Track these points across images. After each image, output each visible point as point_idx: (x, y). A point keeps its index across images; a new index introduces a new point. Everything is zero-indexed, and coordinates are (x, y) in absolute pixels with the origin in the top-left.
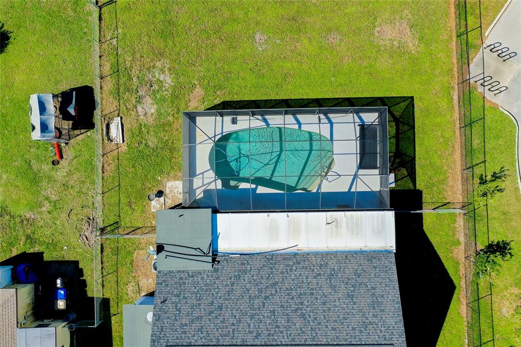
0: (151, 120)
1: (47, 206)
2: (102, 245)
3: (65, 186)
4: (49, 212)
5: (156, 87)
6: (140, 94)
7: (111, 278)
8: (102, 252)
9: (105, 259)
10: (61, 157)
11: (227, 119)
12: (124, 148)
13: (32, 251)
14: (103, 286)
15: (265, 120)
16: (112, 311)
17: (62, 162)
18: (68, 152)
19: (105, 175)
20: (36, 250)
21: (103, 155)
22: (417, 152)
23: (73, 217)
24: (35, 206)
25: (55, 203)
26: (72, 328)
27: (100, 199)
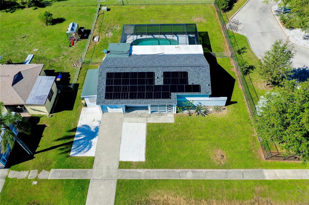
0: (110, 37)
1: (62, 57)
2: (81, 67)
3: (72, 52)
4: (62, 59)
5: (113, 30)
6: (108, 31)
7: (82, 78)
8: (81, 69)
9: (81, 72)
10: (73, 45)
11: (139, 36)
12: (98, 43)
13: (50, 69)
14: (78, 80)
16: (79, 88)
17: (73, 46)
18: (76, 44)
19: (89, 49)
20: (52, 69)
21: (90, 45)
22: (211, 44)
23: (72, 60)
24: (57, 57)
25: (66, 56)
26: (59, 91)
27: (84, 55)
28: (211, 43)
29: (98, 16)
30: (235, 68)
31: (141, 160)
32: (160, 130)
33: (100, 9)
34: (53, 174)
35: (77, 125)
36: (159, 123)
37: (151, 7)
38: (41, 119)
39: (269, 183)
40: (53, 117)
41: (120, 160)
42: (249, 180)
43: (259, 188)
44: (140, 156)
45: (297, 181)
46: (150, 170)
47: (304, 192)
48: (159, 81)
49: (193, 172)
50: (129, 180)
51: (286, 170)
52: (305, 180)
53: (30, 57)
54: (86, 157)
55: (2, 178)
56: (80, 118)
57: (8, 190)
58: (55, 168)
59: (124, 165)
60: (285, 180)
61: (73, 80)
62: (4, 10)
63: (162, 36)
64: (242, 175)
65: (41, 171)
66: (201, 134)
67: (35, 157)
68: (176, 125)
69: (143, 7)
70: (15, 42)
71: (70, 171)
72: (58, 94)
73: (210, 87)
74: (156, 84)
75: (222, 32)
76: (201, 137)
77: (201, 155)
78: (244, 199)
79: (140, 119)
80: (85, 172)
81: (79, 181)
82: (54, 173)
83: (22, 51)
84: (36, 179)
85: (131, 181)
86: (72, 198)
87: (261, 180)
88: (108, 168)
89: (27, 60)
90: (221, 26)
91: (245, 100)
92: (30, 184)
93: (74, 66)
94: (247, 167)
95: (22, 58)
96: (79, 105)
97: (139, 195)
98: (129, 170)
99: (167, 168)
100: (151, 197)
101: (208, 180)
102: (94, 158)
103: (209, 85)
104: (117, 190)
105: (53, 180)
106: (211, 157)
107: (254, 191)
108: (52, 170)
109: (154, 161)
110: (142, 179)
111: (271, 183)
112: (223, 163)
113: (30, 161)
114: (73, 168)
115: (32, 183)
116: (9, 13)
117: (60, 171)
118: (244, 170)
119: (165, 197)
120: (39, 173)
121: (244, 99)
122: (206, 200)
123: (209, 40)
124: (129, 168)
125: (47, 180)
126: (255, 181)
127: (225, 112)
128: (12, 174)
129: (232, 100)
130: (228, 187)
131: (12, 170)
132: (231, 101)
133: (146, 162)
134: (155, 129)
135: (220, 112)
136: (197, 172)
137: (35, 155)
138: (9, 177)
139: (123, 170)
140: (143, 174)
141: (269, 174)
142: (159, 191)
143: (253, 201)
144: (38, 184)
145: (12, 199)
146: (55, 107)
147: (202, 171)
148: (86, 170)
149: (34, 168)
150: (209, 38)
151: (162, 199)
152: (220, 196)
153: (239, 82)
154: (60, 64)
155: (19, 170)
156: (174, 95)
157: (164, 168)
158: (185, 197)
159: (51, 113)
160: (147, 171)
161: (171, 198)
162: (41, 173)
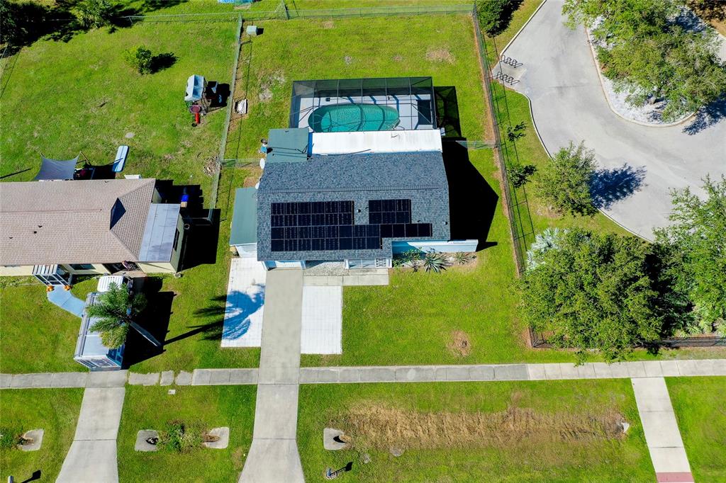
0: (268, 101)
1: (183, 151)
2: (220, 174)
3: (199, 139)
4: (183, 155)
5: (273, 84)
6: (262, 87)
7: (224, 196)
8: (220, 178)
9: (221, 183)
10: (199, 122)
11: (323, 99)
12: (247, 117)
13: (164, 179)
14: (217, 201)
15: (350, 99)
16: (221, 218)
17: (199, 125)
18: (205, 119)
19: (230, 132)
20: (168, 178)
21: (230, 121)
22: (460, 116)
23: (201, 157)
24: (173, 151)
25: (189, 149)
26: (187, 227)
27: (223, 146)
28: (460, 114)
29: (240, 50)
30: (500, 171)
31: (335, 353)
32: (365, 300)
33: (242, 30)
34: (199, 378)
35: (226, 291)
36: (363, 286)
37: (345, 22)
38: (164, 282)
39: (532, 385)
40: (184, 276)
41: (302, 353)
42: (503, 382)
43: (516, 394)
44: (334, 346)
45: (577, 381)
46: (349, 368)
47: (584, 398)
48: (362, 218)
49: (418, 370)
50: (318, 385)
51: (562, 364)
52: (588, 380)
53: (121, 152)
54: (247, 348)
55: (118, 385)
56: (230, 279)
57: (133, 405)
58: (200, 368)
59: (309, 361)
60: (558, 381)
61: (210, 203)
62: (48, 36)
63: (367, 99)
64: (492, 374)
65: (179, 373)
66: (433, 306)
67: (165, 350)
68: (391, 289)
69: (329, 24)
70: (87, 117)
71: (224, 372)
72: (186, 232)
73: (448, 227)
74: (356, 223)
75: (484, 86)
76: (433, 311)
77: (430, 341)
78: (492, 411)
79: (331, 279)
80: (248, 373)
81: (240, 387)
82: (200, 376)
83: (104, 138)
84: (173, 386)
85: (320, 386)
86: (233, 415)
87: (522, 381)
88: (284, 366)
89: (117, 158)
90: (482, 72)
91: (512, 238)
92: (166, 394)
93: (207, 172)
94: (501, 360)
95: (107, 155)
96: (225, 254)
97: (333, 409)
98: (316, 368)
99: (376, 364)
100: (351, 410)
101: (440, 383)
102: (260, 349)
103: (447, 223)
104: (299, 400)
105: (199, 387)
106: (447, 346)
107: (508, 398)
108: (195, 370)
109: (356, 354)
110: (338, 382)
111: (536, 385)
112: (464, 354)
113: (159, 357)
114: (228, 366)
115: (168, 392)
116: (60, 43)
117: (208, 372)
118: (496, 365)
119: (374, 410)
120: (176, 375)
121: (510, 238)
122: (435, 413)
123: (457, 107)
124: (317, 365)
125: (189, 388)
126: (511, 383)
127: (474, 263)
128: (135, 378)
129: (489, 239)
130: (470, 393)
131: (133, 371)
132: (487, 241)
133: (343, 354)
134: (357, 297)
135: (466, 263)
136: (423, 370)
137: (165, 347)
138: (130, 383)
139: (308, 368)
140: (338, 375)
141: (536, 371)
142: (365, 402)
143: (505, 413)
144: (177, 394)
145: (142, 417)
146: (184, 257)
147: (431, 369)
148: (249, 369)
149: (167, 368)
150: (457, 103)
151: (369, 413)
152: (457, 407)
153: (504, 202)
154: (179, 167)
155: (144, 372)
156: (387, 242)
157: (373, 365)
158: (404, 409)
159: (179, 270)
160: (345, 370)
161: (382, 411)
162: (179, 376)
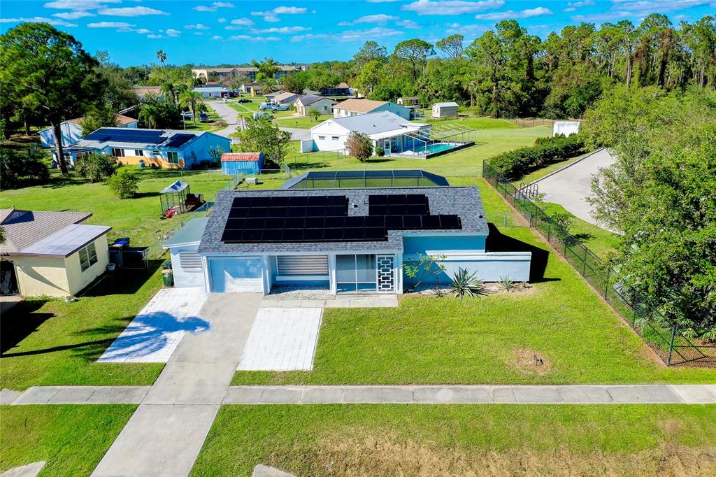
3: (164, 225)
4: (138, 232)
17: (169, 219)
18: (177, 216)
23: (160, 233)
24: (128, 229)
25: (148, 229)
30: (542, 238)
32: (360, 319)
33: (241, 183)
34: (30, 396)
35: (138, 313)
36: (358, 308)
38: (45, 305)
39: (696, 410)
40: (80, 302)
41: (240, 369)
43: (669, 422)
44: (298, 361)
46: (323, 387)
49: (456, 391)
50: (259, 406)
54: (141, 364)
56: (150, 303)
58: (41, 385)
59: (249, 378)
62: (39, 186)
64: (607, 396)
66: (472, 325)
68: (401, 311)
71: (85, 389)
74: (350, 215)
75: (505, 201)
76: (473, 329)
78: (628, 449)
80: (128, 392)
81: (103, 407)
82: (34, 394)
85: (263, 407)
86: (67, 444)
88: (200, 384)
90: (501, 196)
91: (580, 276)
96: (153, 286)
98: (261, 387)
99: (375, 382)
102: (164, 365)
103: (481, 217)
105: (23, 407)
106: (507, 363)
108: (31, 388)
109: (340, 370)
110: (299, 403)
111: (703, 410)
112: (542, 373)
114: (96, 383)
117: (54, 389)
118: (610, 386)
121: (577, 276)
122: (502, 452)
124: (263, 383)
125: (4, 408)
127: (531, 292)
132: (545, 277)
133: (315, 371)
134: (345, 317)
135: (517, 291)
139: (244, 387)
140: (302, 394)
141: (692, 394)
147: (483, 389)
148: (133, 387)
153: (558, 254)
156: (395, 235)
157: (369, 383)
159: (76, 296)
160: (314, 390)
